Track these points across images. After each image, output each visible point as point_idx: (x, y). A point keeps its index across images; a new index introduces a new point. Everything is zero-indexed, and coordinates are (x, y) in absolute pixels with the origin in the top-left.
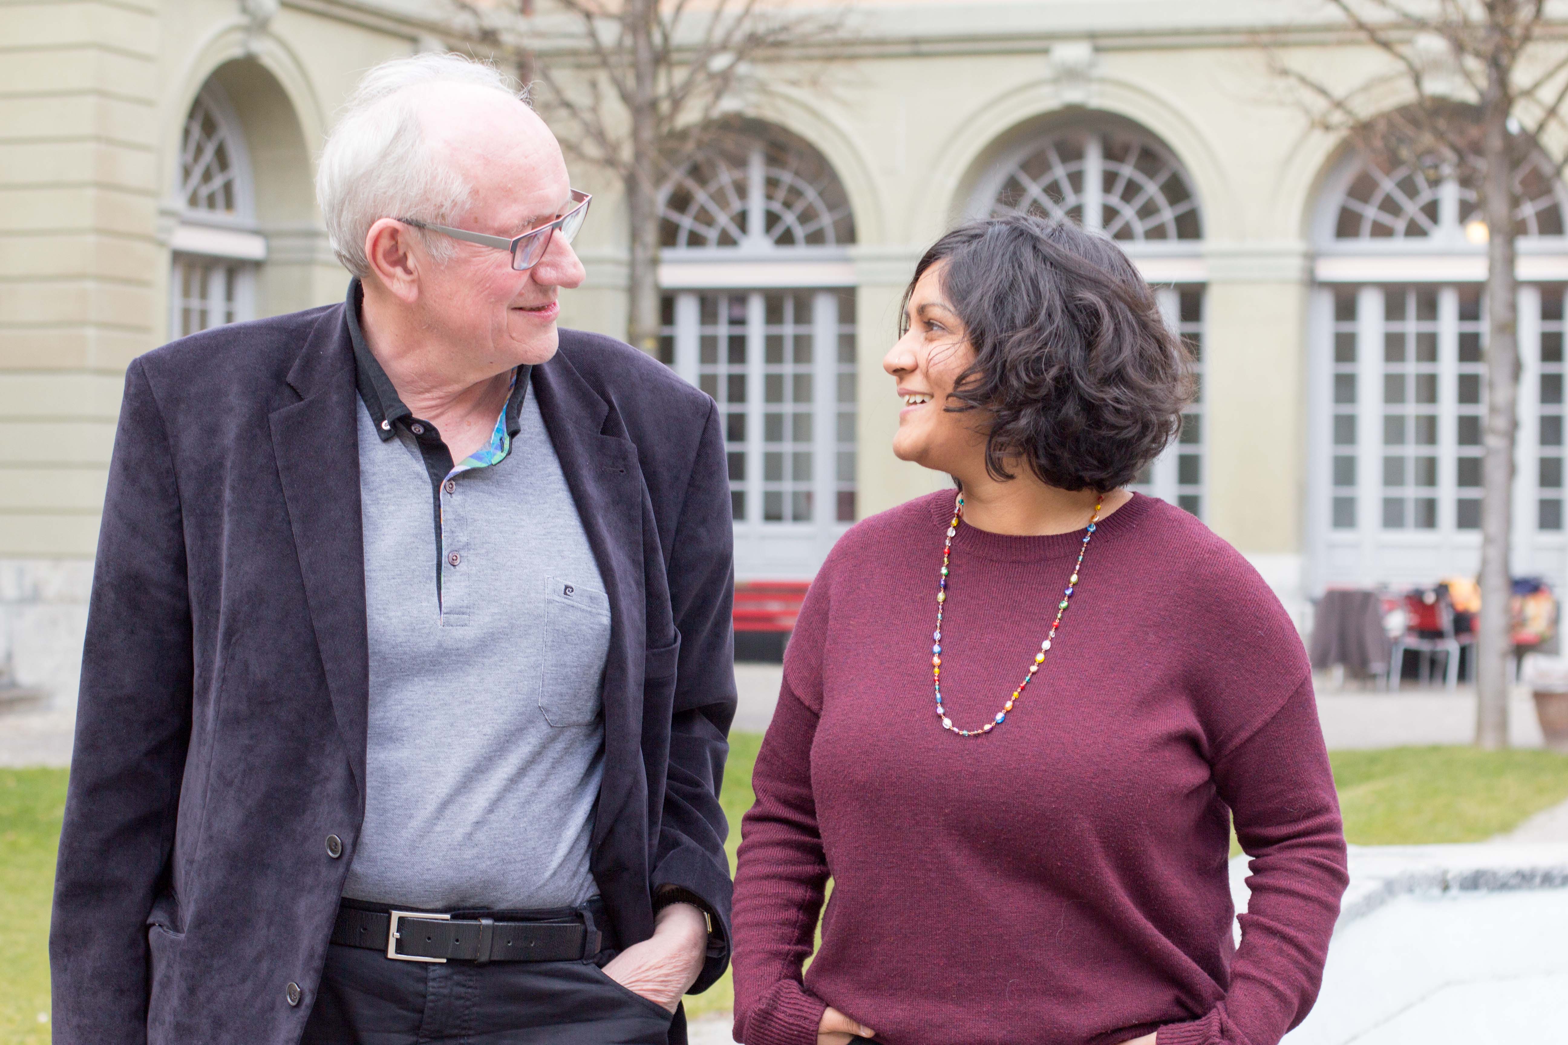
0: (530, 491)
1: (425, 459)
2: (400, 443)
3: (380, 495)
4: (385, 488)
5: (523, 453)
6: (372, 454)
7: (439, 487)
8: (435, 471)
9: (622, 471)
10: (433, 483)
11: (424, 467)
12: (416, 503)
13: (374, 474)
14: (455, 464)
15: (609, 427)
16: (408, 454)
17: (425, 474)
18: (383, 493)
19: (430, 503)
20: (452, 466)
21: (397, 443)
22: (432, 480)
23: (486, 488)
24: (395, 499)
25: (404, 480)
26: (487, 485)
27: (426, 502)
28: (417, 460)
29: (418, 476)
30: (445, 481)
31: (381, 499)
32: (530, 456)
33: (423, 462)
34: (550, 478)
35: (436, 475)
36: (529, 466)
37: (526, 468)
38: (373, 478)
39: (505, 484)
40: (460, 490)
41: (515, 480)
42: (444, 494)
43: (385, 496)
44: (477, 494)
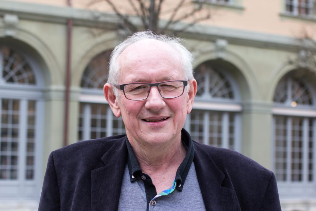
0: (188, 206)
1: (146, 191)
2: (137, 184)
3: (127, 204)
4: (130, 201)
5: (187, 192)
6: (127, 188)
7: (149, 203)
8: (149, 196)
9: (229, 201)
10: (147, 201)
11: (145, 194)
12: (140, 209)
13: (126, 196)
14: (157, 193)
15: (224, 183)
16: (140, 188)
17: (145, 197)
18: (128, 203)
19: (145, 209)
20: (156, 194)
21: (136, 184)
22: (147, 200)
23: (169, 204)
24: (132, 206)
25: (137, 199)
26: (170, 203)
27: (144, 209)
28: (143, 191)
29: (142, 197)
30: (151, 201)
31: (127, 206)
32: (190, 193)
33: (145, 192)
34: (198, 202)
35: (149, 198)
36: (189, 196)
37: (188, 197)
38: (126, 197)
39: (178, 203)
40: (158, 204)
41: (183, 202)
42: (151, 206)
43: (129, 204)
44: (165, 206)
